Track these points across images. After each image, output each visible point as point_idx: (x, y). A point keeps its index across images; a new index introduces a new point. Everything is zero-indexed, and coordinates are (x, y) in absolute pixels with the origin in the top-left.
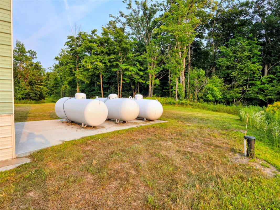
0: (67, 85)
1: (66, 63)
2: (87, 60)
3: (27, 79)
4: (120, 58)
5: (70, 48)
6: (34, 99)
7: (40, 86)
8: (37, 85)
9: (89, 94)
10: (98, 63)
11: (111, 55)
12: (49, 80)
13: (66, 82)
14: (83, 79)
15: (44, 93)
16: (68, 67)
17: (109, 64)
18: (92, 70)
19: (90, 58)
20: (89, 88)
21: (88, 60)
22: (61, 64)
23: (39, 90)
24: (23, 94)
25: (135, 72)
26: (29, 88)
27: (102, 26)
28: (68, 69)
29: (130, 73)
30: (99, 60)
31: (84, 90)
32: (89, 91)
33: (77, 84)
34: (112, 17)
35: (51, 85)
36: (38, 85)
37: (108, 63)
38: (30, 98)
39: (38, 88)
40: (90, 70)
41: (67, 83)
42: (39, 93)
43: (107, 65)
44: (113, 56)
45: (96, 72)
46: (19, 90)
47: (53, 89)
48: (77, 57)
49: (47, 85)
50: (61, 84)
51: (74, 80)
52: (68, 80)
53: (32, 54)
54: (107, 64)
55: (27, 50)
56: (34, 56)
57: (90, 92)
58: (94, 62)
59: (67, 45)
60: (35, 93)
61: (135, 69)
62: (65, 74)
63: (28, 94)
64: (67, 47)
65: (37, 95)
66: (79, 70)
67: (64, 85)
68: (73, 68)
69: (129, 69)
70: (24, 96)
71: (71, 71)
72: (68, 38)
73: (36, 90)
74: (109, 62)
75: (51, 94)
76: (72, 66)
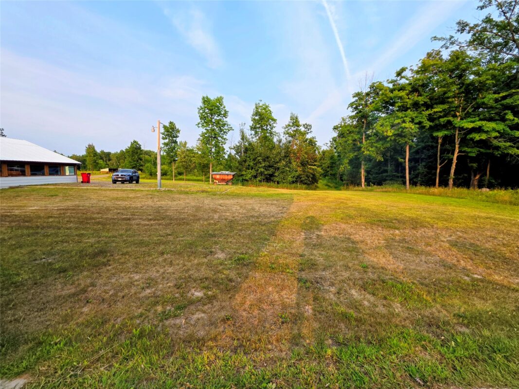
0: (347, 165)
1: (348, 132)
2: (384, 122)
3: (299, 158)
4: (458, 109)
5: (356, 110)
6: (305, 184)
7: (313, 167)
8: (309, 165)
9: (377, 177)
10: (407, 125)
11: (435, 106)
12: (324, 160)
13: (346, 161)
14: (374, 155)
15: (317, 175)
16: (350, 138)
17: (428, 124)
18: (393, 138)
19: (389, 119)
20: (378, 168)
21: (386, 122)
22: (341, 135)
23: (311, 171)
24: (294, 177)
25: (498, 132)
26: (301, 169)
27: (411, 66)
28: (350, 142)
29: (484, 137)
30: (408, 119)
31: (371, 171)
32: (377, 173)
33: (363, 162)
34: (437, 41)
35: (326, 165)
36: (311, 165)
37: (426, 123)
38: (301, 182)
39: (310, 169)
40: (388, 139)
41: (348, 161)
42: (312, 176)
43: (424, 127)
44: (438, 108)
45: (400, 141)
46: (290, 171)
47: (328, 170)
48: (365, 122)
49: (321, 166)
50: (338, 163)
51: (357, 158)
52: (349, 157)
53: (307, 128)
54: (425, 125)
55: (300, 123)
56: (309, 130)
57: (379, 174)
58: (399, 123)
59: (352, 107)
60: (307, 176)
61: (500, 126)
62: (345, 149)
63: (299, 177)
64: (352, 110)
65: (309, 178)
66: (368, 141)
67: (342, 164)
68: (358, 139)
69: (483, 128)
70: (295, 179)
71: (354, 144)
72: (354, 97)
73: (308, 172)
74: (428, 120)
75: (325, 176)
76: (356, 137)
